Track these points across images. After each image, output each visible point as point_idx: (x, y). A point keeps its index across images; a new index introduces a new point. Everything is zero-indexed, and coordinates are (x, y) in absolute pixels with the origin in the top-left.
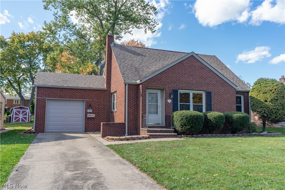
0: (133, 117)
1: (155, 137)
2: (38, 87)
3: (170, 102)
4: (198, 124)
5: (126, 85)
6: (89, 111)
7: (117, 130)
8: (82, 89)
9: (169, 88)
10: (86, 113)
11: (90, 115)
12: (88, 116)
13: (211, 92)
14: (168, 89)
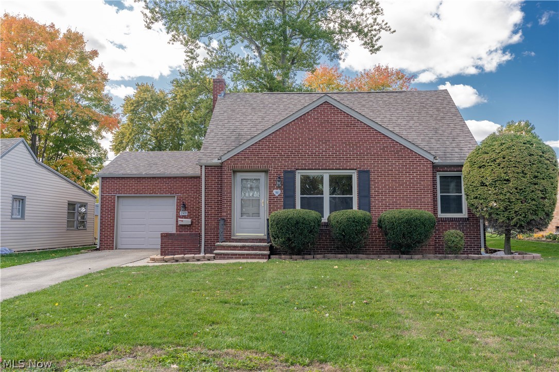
0: (216, 223)
1: (225, 257)
2: (102, 178)
3: (277, 195)
4: (301, 234)
5: (201, 167)
6: (183, 215)
7: (186, 245)
8: (170, 178)
9: (276, 168)
10: (178, 216)
11: (182, 221)
12: (180, 223)
13: (369, 171)
14: (274, 170)
